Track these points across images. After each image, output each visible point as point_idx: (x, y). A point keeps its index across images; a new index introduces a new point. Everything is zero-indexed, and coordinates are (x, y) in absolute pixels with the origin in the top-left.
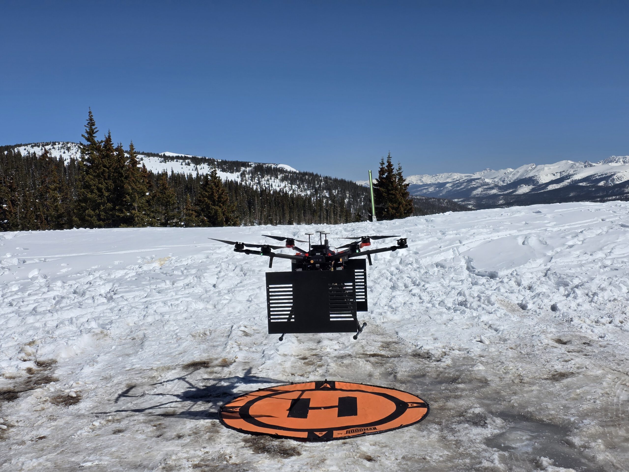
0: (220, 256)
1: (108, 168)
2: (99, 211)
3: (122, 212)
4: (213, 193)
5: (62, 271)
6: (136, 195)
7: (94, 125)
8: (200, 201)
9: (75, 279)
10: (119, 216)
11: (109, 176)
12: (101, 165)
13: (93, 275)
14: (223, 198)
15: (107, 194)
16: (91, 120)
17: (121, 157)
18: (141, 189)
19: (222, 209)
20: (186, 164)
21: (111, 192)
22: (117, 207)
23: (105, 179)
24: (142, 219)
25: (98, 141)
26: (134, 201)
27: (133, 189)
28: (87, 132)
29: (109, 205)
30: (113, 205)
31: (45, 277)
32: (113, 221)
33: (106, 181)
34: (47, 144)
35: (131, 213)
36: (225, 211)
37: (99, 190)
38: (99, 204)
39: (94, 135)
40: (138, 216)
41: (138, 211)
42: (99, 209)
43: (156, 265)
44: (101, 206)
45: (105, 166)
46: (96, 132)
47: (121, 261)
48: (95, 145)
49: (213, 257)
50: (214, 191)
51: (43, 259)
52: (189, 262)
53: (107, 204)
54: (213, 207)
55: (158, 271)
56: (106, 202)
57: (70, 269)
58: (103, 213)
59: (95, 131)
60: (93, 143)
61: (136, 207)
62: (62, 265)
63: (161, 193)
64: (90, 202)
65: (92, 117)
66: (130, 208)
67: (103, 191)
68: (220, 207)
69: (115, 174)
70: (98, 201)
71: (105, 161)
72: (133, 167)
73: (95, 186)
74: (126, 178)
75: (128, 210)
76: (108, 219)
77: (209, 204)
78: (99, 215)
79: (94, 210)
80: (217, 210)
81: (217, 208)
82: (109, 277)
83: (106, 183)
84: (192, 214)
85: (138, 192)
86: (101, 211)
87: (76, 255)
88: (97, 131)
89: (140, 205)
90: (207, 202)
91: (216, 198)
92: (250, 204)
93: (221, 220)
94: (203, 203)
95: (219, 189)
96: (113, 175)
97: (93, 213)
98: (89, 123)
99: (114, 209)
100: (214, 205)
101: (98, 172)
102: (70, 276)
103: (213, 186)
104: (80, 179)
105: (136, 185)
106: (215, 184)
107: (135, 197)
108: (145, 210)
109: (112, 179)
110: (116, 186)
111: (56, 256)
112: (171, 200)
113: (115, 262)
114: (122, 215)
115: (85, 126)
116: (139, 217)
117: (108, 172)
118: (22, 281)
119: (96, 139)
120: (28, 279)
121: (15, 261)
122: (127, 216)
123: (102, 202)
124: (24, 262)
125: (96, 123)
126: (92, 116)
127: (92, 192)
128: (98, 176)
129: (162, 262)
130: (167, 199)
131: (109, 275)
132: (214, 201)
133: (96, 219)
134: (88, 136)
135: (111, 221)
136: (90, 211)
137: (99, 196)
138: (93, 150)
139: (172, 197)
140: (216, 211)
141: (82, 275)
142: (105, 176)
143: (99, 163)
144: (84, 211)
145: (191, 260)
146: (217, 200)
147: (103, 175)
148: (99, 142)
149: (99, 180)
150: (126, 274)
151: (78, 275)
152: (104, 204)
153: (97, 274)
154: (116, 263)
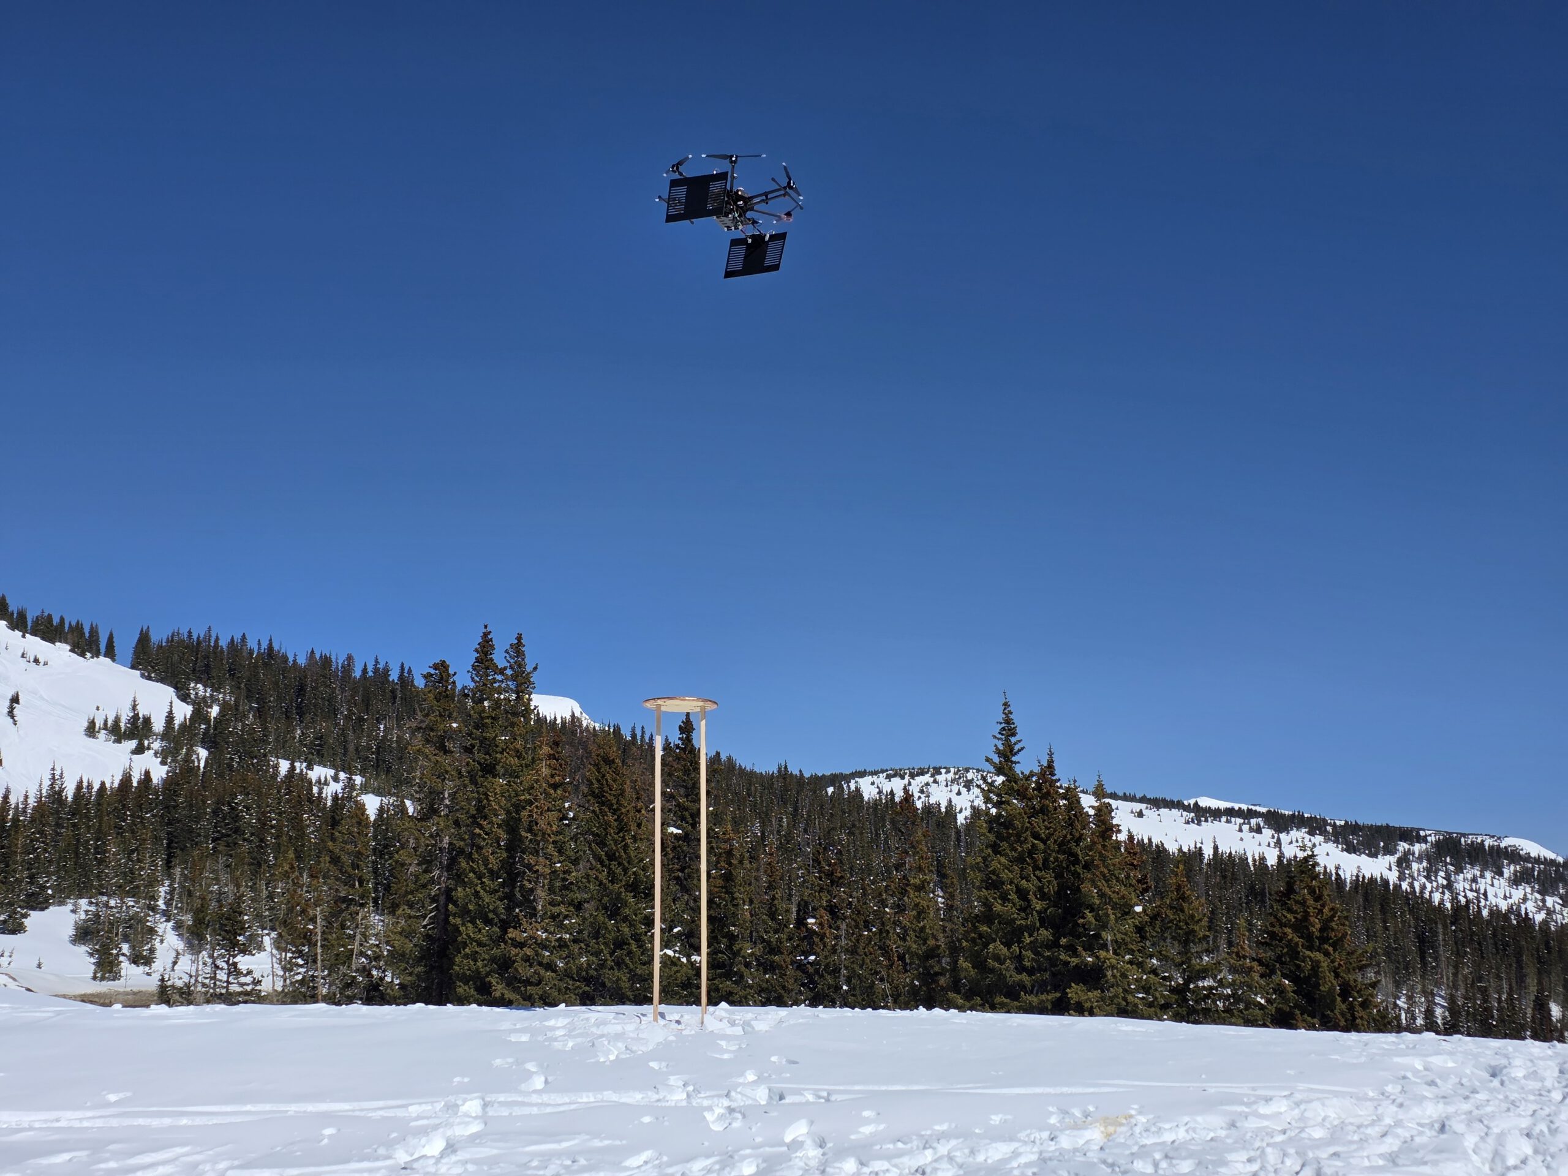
0: (1266, 1123)
1: (1044, 842)
2: (1020, 948)
3: (1075, 953)
4: (1306, 915)
5: (862, 1129)
6: (1110, 912)
7: (1014, 735)
8: (1273, 935)
9: (888, 1157)
10: (1067, 963)
11: (1046, 860)
12: (1028, 833)
13: (934, 1148)
14: (1333, 930)
15: (1038, 905)
16: (1008, 721)
17: (1075, 815)
18: (1123, 897)
19: (1333, 962)
20: (1251, 830)
21: (1050, 900)
22: (1063, 941)
23: (1036, 868)
24: (1124, 976)
25: (1022, 773)
26: (1104, 926)
27: (1101, 895)
28: (999, 752)
29: (1045, 934)
30: (1053, 935)
31: (822, 1144)
32: (1053, 975)
33: (1038, 873)
34: (922, 773)
35: (1097, 957)
36: (1339, 964)
37: (1022, 894)
38: (1021, 930)
39: (1014, 759)
40: (1113, 967)
41: (1115, 953)
42: (1019, 942)
43: (1094, 1135)
44: (1026, 934)
45: (1036, 836)
46: (1019, 751)
47: (1009, 1117)
48: (1016, 783)
49: (1246, 1125)
50: (1311, 910)
51: (825, 1094)
52: (1181, 1135)
53: (1038, 930)
54: (1308, 953)
55: (1093, 1156)
56: (1038, 925)
57: (882, 1127)
58: (1029, 954)
59: (1016, 748)
60: (1011, 778)
61: (1109, 943)
62: (866, 1114)
63: (1171, 907)
64: (999, 923)
65: (1011, 716)
66: (1094, 943)
67: (1031, 896)
68: (1327, 954)
69: (1061, 857)
70: (1018, 923)
71: (1039, 824)
72: (1104, 840)
73: (1011, 883)
74: (1087, 866)
75: (1089, 948)
76: (1040, 969)
77: (1297, 944)
78: (1019, 958)
79: (1008, 945)
80: (1319, 962)
81: (1319, 956)
82: (971, 1159)
83: (1039, 879)
84: (1251, 969)
85: (1116, 904)
86: (1023, 948)
87: (903, 1088)
88: (1022, 749)
89: (1119, 936)
90: (1291, 940)
91: (1315, 930)
92: (1424, 943)
93: (1330, 989)
94: (1280, 941)
95: (1323, 906)
96: (1056, 859)
97: (1005, 950)
98: (1003, 729)
99: (1054, 944)
100: (1310, 948)
101: (1020, 849)
102: (878, 1147)
103: (1308, 897)
104: (978, 863)
105: (1110, 887)
106: (1312, 891)
107: (1108, 915)
108: (1131, 952)
109: (1054, 869)
110: (1062, 888)
111: (857, 1088)
112: (1197, 928)
113: (993, 1117)
114: (1074, 961)
115: (995, 737)
116: (1117, 968)
117: (1044, 852)
118: (768, 1149)
119: (1018, 769)
120: (782, 1143)
121: (761, 1095)
122: (1086, 965)
123: (1027, 926)
124: (781, 1098)
125: (1018, 731)
126: (1011, 713)
127: (1004, 898)
128: (1020, 860)
129: (1111, 1129)
130: (1187, 924)
131: (972, 1152)
132: (1309, 937)
133: (1012, 967)
134: (1000, 762)
135: (1047, 975)
136: (997, 947)
137: (1022, 909)
138: (1010, 795)
139: (1201, 920)
140: (1316, 965)
141: (909, 1146)
142: (1035, 861)
143: (1022, 827)
144: (986, 946)
145: (1187, 1131)
146: (1317, 934)
147: (1033, 858)
148: (1024, 776)
149: (1022, 869)
150: (1016, 1154)
151: (900, 1145)
152: (1031, 930)
153: (943, 1149)
154: (996, 1119)
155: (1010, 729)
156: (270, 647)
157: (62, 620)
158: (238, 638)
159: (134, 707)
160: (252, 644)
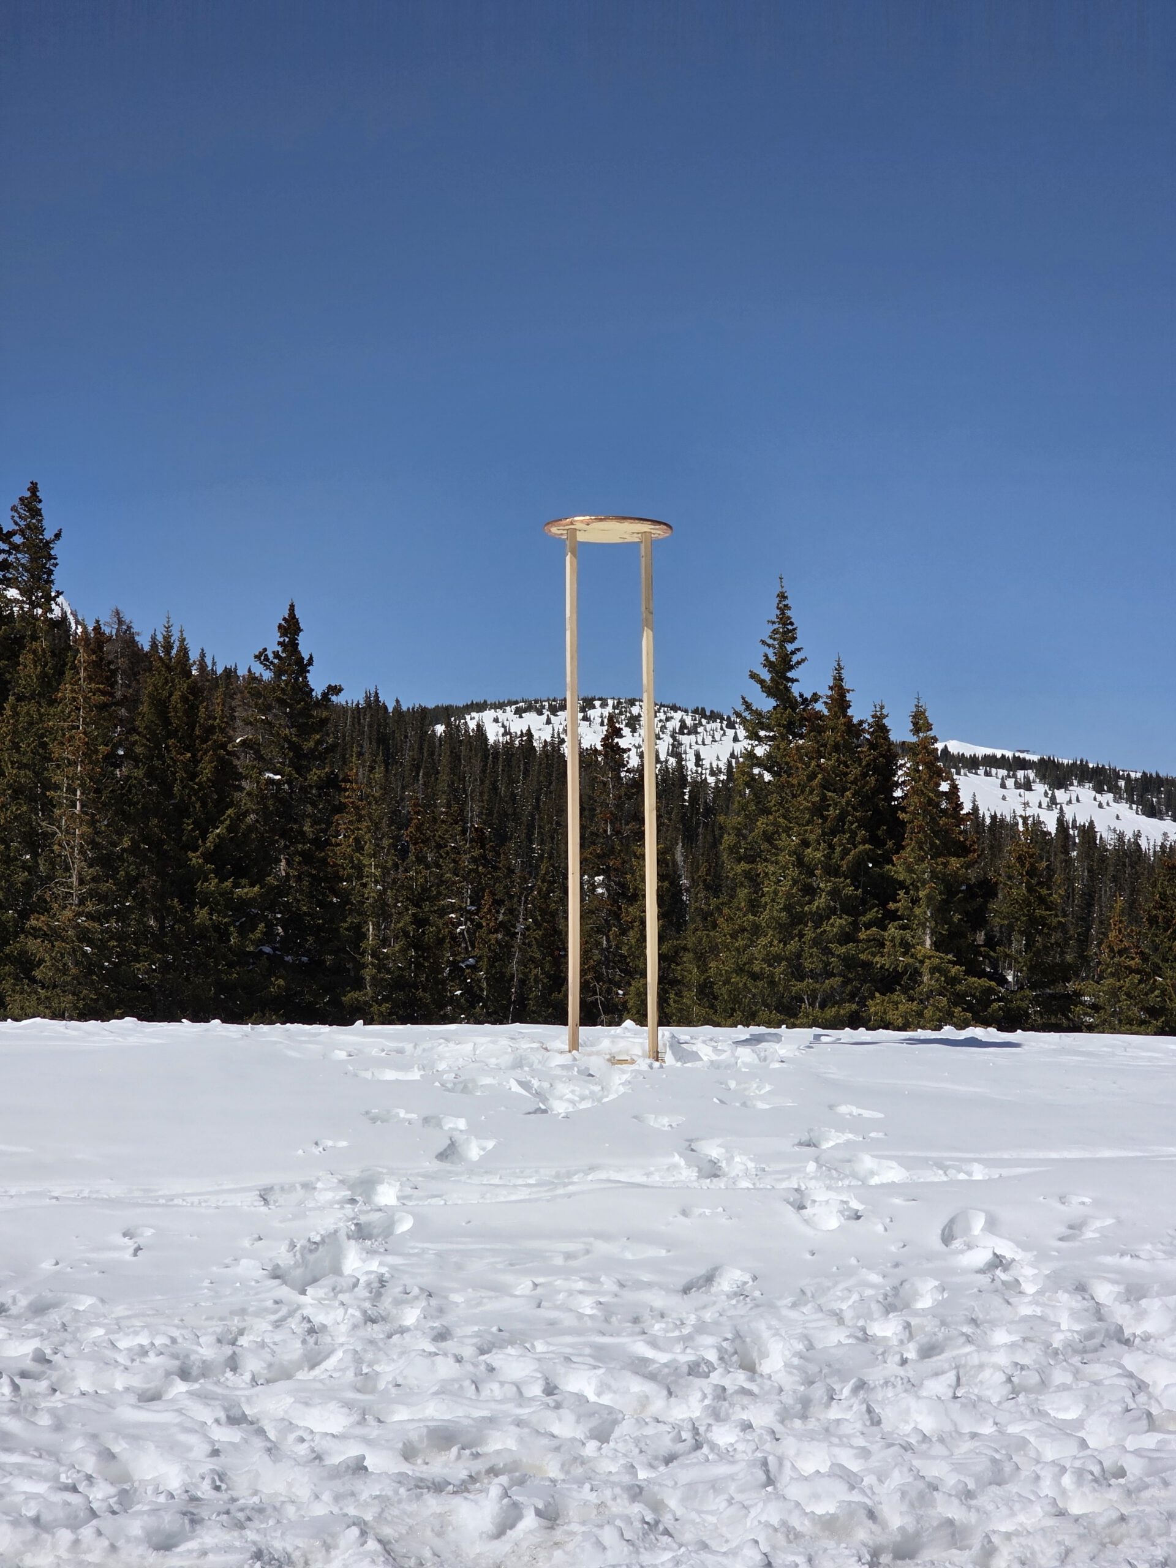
3: (880, 951)
7: (791, 640)
10: (869, 964)
16: (785, 620)
20: (1018, 786)
21: (845, 876)
22: (864, 933)
28: (768, 664)
29: (838, 924)
30: (851, 925)
32: (847, 981)
35: (913, 956)
37: (807, 868)
46: (799, 663)
48: (793, 709)
59: (795, 659)
60: (788, 702)
65: (788, 613)
70: (799, 908)
88: (803, 660)
98: (775, 631)
99: (851, 938)
109: (852, 832)
114: (879, 961)
116: (940, 971)
122: (897, 965)
125: (799, 634)
126: (789, 608)
134: (771, 679)
138: (783, 726)
148: (806, 699)
155: (786, 631)
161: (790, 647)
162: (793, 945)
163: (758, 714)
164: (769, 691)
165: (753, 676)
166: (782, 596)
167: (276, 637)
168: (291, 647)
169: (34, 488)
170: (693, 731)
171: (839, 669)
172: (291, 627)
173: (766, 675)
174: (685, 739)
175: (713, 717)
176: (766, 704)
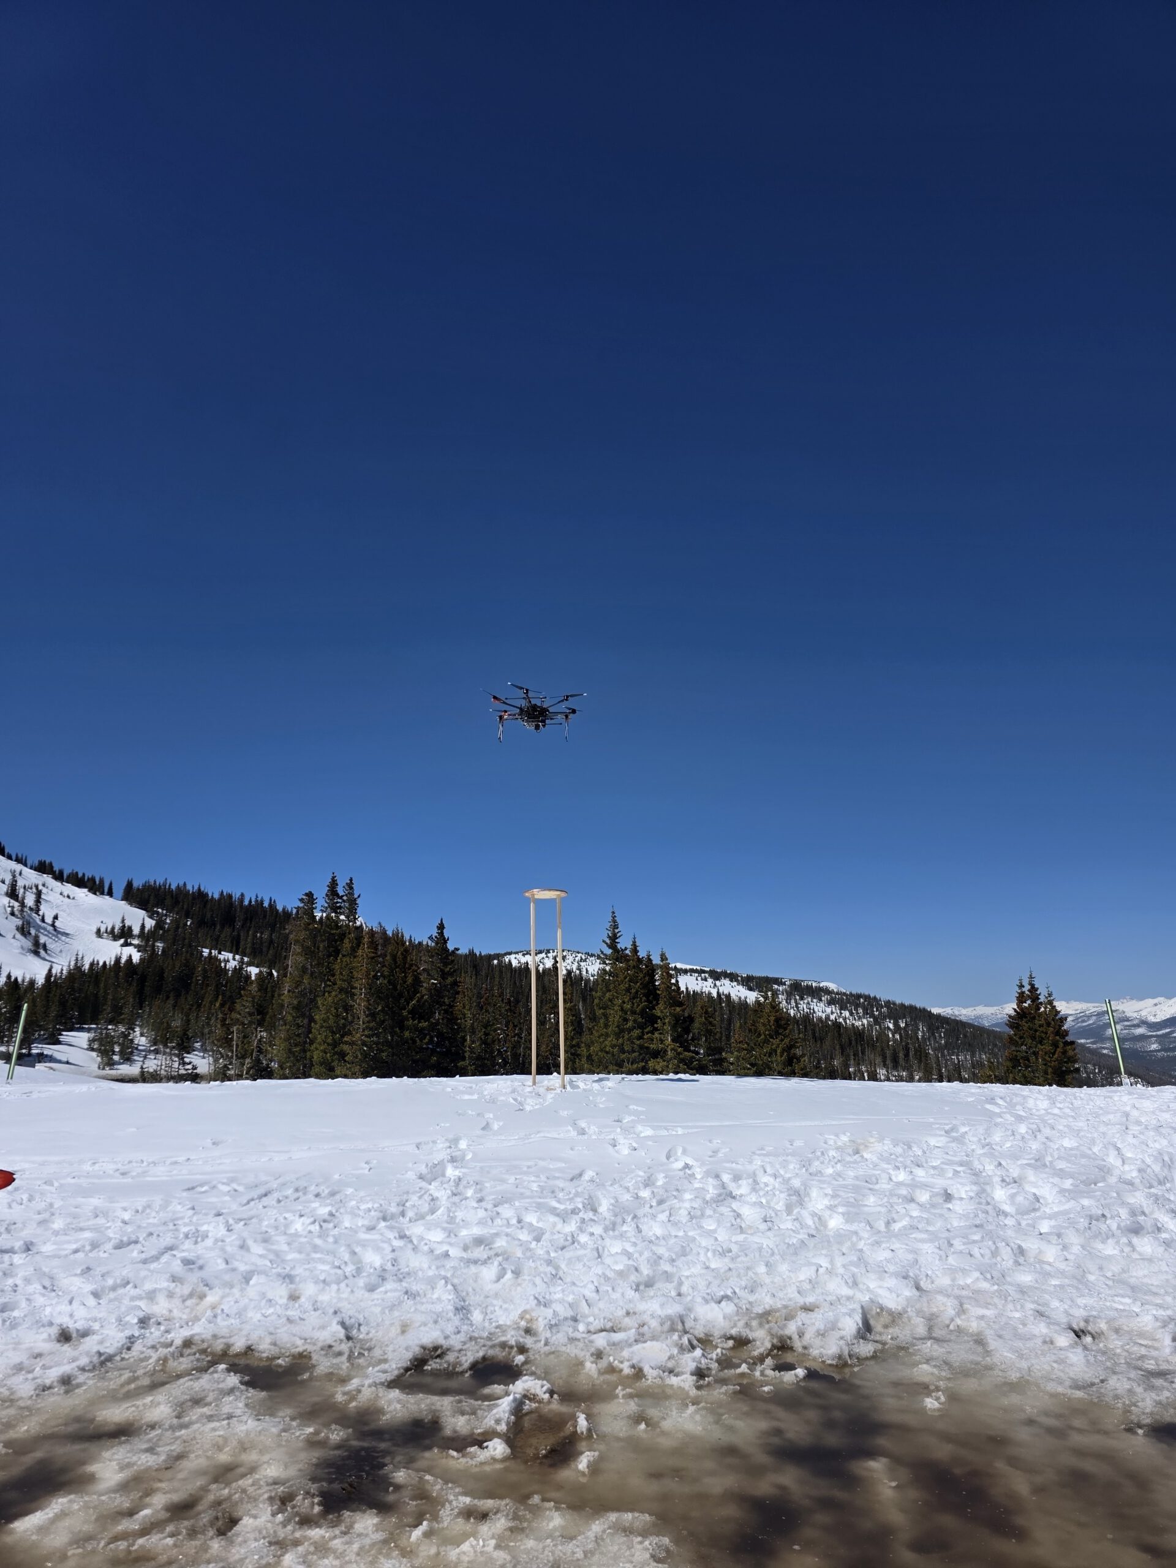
1: (636, 984)
2: (624, 1040)
3: (652, 1043)
7: (617, 928)
12: (627, 979)
16: (614, 921)
17: (650, 969)
25: (621, 948)
28: (609, 937)
29: (636, 1032)
30: (641, 1033)
32: (640, 1054)
39: (617, 941)
40: (672, 1049)
44: (626, 1033)
48: (619, 953)
58: (628, 1043)
59: (619, 935)
60: (616, 951)
65: (616, 919)
69: (644, 992)
78: (623, 1045)
98: (612, 925)
109: (640, 998)
110: (644, 1008)
115: (607, 930)
119: (619, 946)
122: (659, 1048)
123: (627, 1028)
125: (619, 926)
135: (637, 1054)
137: (624, 1020)
138: (616, 960)
143: (623, 976)
148: (623, 950)
152: (629, 1030)
155: (615, 926)
156: (199, 889)
157: (84, 875)
158: (181, 884)
159: (123, 921)
160: (189, 887)
161: (616, 931)
162: (620, 1041)
163: (605, 955)
164: (610, 947)
165: (604, 941)
166: (613, 913)
167: (436, 930)
168: (441, 934)
169: (351, 880)
170: (585, 961)
171: (635, 938)
172: (441, 927)
173: (608, 941)
174: (582, 964)
175: (592, 955)
176: (609, 951)
